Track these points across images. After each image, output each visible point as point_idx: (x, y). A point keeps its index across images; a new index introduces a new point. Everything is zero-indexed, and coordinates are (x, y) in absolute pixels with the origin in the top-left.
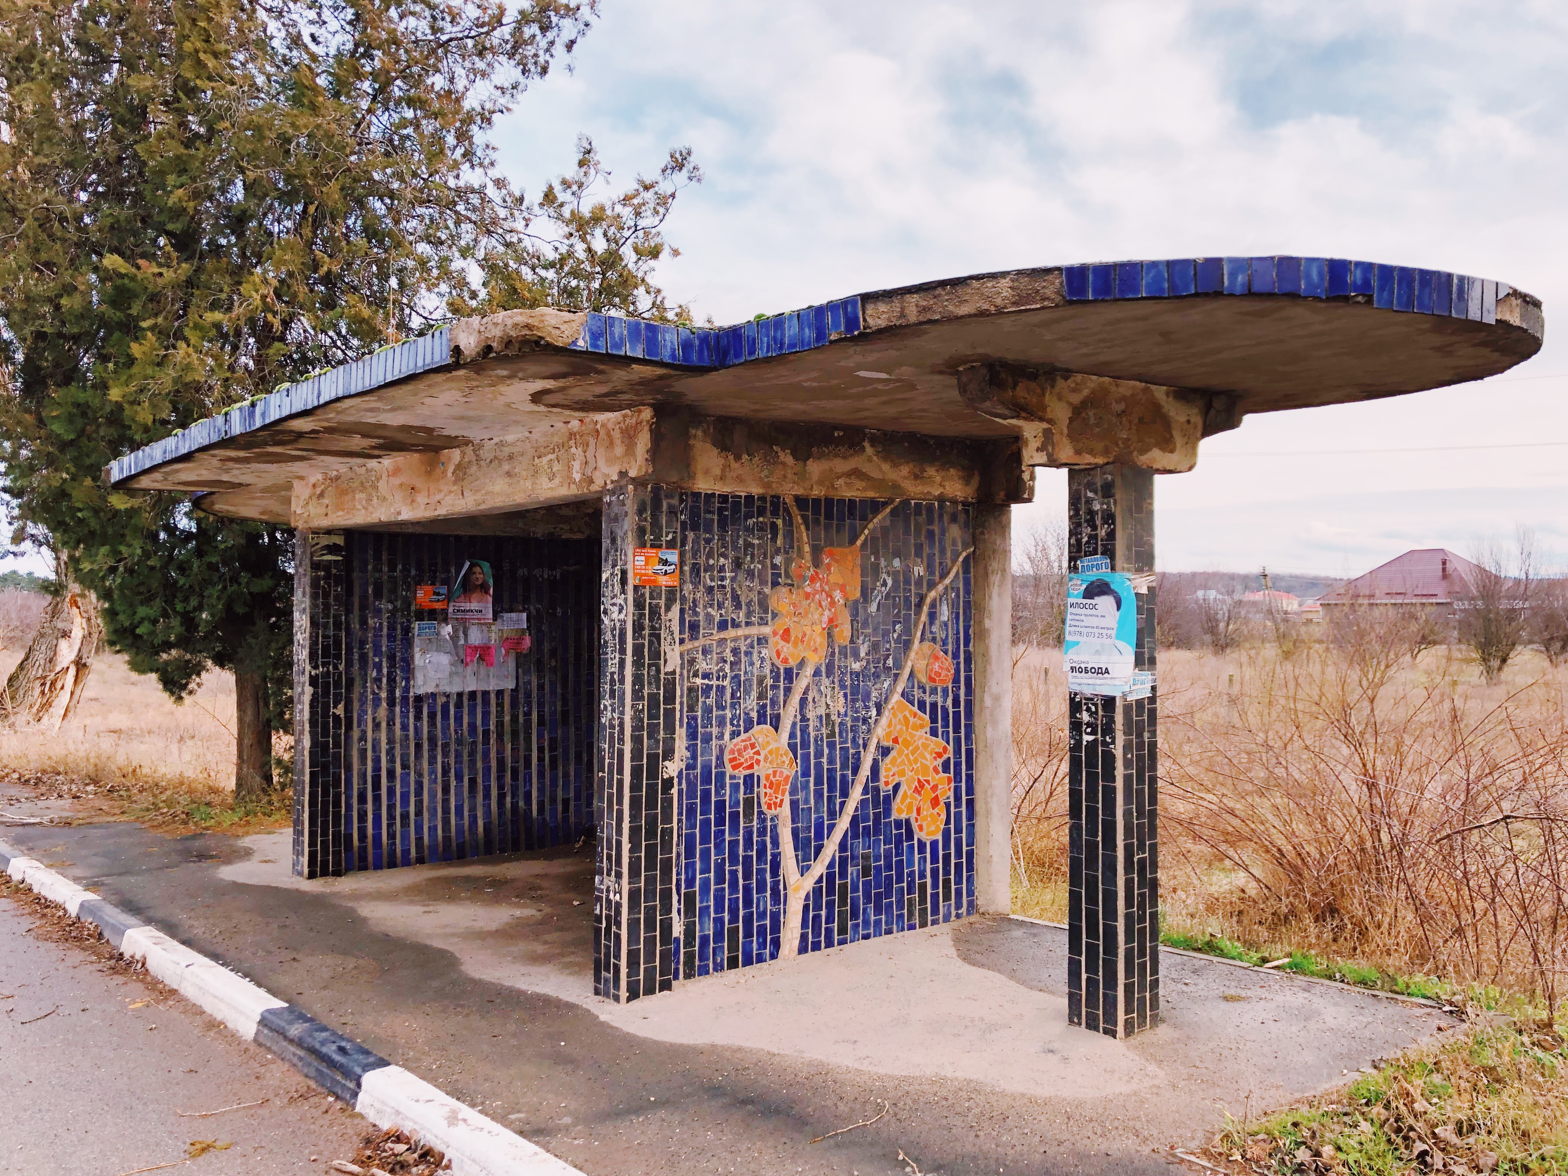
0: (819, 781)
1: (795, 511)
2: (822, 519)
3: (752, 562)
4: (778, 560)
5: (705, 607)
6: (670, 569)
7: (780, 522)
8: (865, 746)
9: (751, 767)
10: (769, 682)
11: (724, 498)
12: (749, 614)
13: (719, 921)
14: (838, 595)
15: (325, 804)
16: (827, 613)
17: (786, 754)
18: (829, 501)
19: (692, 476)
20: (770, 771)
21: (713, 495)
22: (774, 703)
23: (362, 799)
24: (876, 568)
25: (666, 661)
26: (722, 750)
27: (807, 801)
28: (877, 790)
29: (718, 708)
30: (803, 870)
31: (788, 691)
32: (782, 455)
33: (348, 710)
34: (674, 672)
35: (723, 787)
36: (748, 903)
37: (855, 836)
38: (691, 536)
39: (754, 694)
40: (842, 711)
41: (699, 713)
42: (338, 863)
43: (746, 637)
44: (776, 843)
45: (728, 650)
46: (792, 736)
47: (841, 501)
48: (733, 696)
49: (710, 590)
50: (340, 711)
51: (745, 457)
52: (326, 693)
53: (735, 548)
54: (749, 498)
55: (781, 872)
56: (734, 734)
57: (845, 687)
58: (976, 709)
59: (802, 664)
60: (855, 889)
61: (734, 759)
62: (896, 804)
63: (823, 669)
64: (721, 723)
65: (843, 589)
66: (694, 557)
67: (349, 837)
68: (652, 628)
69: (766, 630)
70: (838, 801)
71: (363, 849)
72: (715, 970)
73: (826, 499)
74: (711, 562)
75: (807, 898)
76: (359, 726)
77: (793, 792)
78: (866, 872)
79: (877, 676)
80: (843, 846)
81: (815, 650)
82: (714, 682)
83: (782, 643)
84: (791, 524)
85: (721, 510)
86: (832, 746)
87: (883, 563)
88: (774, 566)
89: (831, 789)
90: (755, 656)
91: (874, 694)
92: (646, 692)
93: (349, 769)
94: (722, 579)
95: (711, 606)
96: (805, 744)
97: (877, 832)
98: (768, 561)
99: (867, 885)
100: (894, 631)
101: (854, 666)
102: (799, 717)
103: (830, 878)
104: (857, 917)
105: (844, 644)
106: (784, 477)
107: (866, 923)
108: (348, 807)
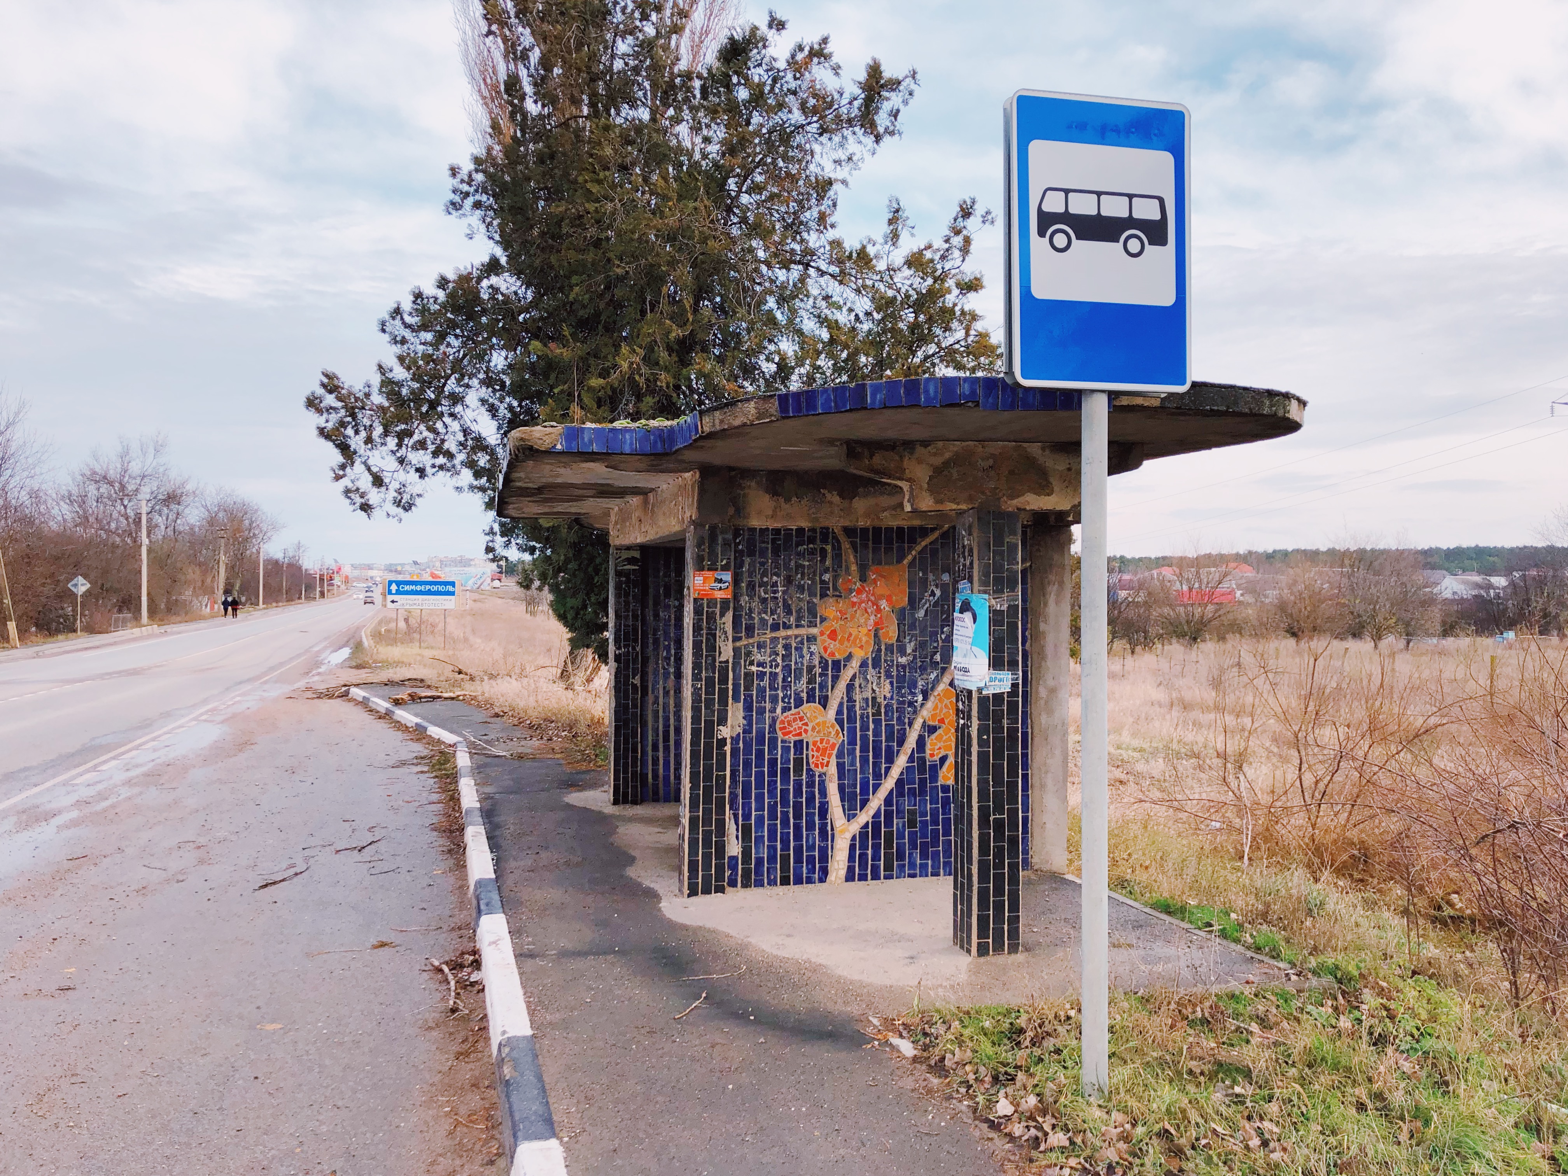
0: (864, 749)
1: (842, 538)
2: (870, 543)
3: (802, 579)
4: (827, 577)
5: (759, 613)
6: (723, 586)
7: (829, 548)
8: (911, 724)
9: (800, 734)
10: (818, 670)
11: (777, 531)
12: (799, 619)
13: (772, 849)
14: (884, 604)
16: (872, 618)
17: (833, 726)
18: (877, 530)
19: (747, 517)
20: (818, 739)
21: (767, 529)
22: (823, 686)
23: (655, 748)
24: (924, 582)
25: (720, 653)
26: (774, 720)
27: (853, 763)
28: (923, 760)
29: (771, 689)
30: (850, 818)
31: (836, 678)
32: (828, 496)
33: (644, 680)
34: (727, 662)
35: (775, 748)
36: (798, 837)
37: (901, 794)
38: (747, 560)
39: (804, 680)
40: (888, 695)
41: (754, 693)
42: (636, 795)
43: (796, 637)
44: (823, 793)
45: (780, 646)
46: (839, 712)
47: (889, 530)
48: (784, 680)
49: (764, 601)
50: (637, 681)
51: (794, 499)
52: (627, 667)
53: (787, 567)
54: (801, 531)
55: (829, 816)
56: (784, 710)
57: (892, 677)
59: (849, 657)
60: (901, 836)
61: (785, 728)
62: (941, 774)
63: (870, 662)
64: (774, 700)
65: (889, 599)
66: (750, 576)
67: (644, 776)
68: (709, 629)
69: (814, 631)
70: (884, 766)
71: (656, 787)
72: (769, 884)
73: (874, 528)
74: (765, 579)
75: (854, 838)
76: (653, 692)
77: (840, 755)
78: (912, 823)
80: (888, 801)
81: (861, 647)
82: (768, 670)
83: (829, 641)
84: (840, 548)
85: (774, 541)
86: (877, 723)
87: (931, 577)
88: (823, 582)
89: (877, 755)
90: (805, 650)
92: (704, 675)
93: (644, 725)
94: (775, 592)
95: (766, 613)
96: (852, 719)
97: (923, 792)
98: (818, 578)
99: (912, 836)
100: (942, 632)
101: (900, 660)
102: (845, 699)
103: (876, 825)
104: (903, 859)
105: (890, 642)
106: (832, 513)
107: (912, 865)
108: (644, 753)
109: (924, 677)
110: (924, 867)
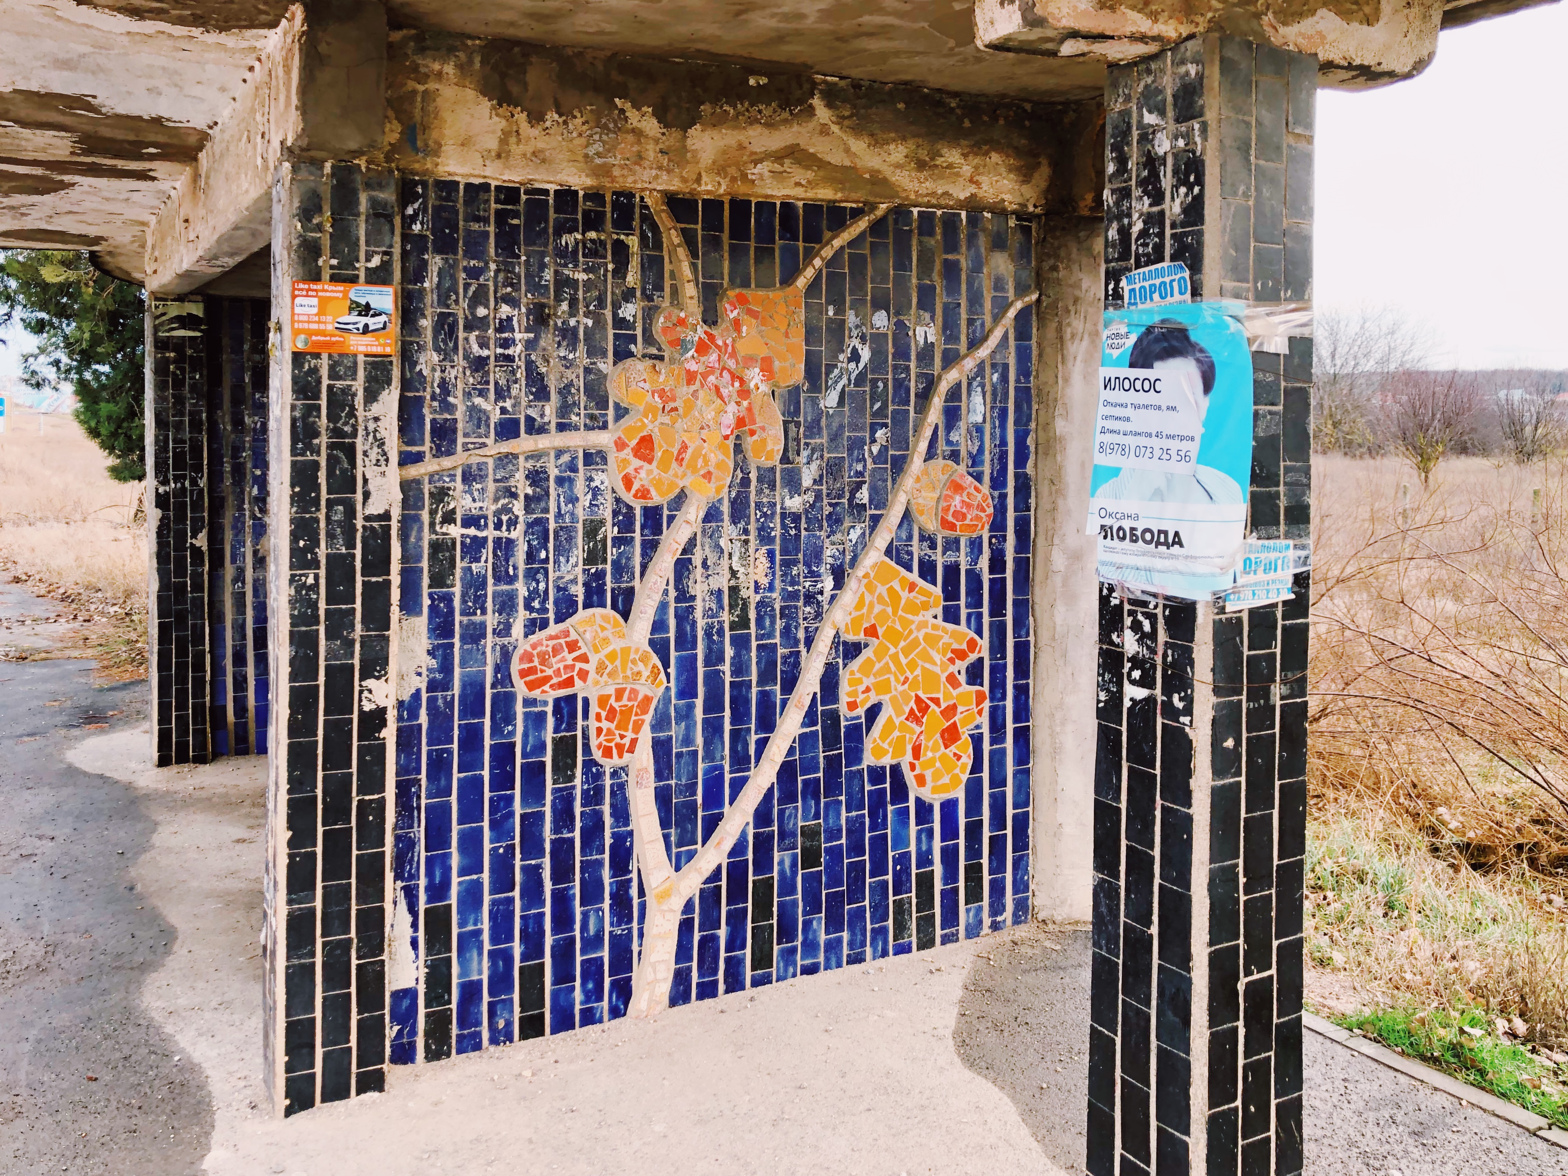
0: (713, 704)
1: (664, 220)
2: (725, 236)
3: (572, 313)
4: (629, 311)
5: (468, 395)
6: (375, 323)
7: (633, 242)
8: (809, 642)
9: (569, 682)
10: (610, 531)
11: (509, 194)
12: (564, 410)
13: (502, 957)
14: (755, 377)
15: (182, 667)
16: (732, 408)
17: (644, 659)
18: (740, 206)
19: (435, 151)
20: (611, 690)
21: (485, 187)
22: (620, 568)
23: (240, 659)
24: (838, 329)
25: (367, 495)
26: (506, 655)
27: (688, 740)
28: (833, 717)
29: (498, 579)
30: (681, 860)
31: (650, 548)
32: (632, 115)
33: (215, 540)
34: (386, 516)
35: (509, 719)
36: (563, 921)
37: (788, 796)
38: (435, 262)
39: (579, 553)
40: (764, 581)
41: (457, 590)
42: (200, 745)
43: (559, 453)
44: (622, 813)
45: (520, 476)
46: (659, 626)
47: (766, 207)
48: (531, 556)
49: (479, 364)
50: (201, 541)
51: (552, 116)
52: (181, 517)
53: (535, 286)
54: (566, 196)
55: (633, 866)
56: (532, 627)
57: (770, 540)
58: (1038, 574)
59: (680, 500)
60: (788, 887)
61: (532, 671)
62: (869, 743)
63: (725, 508)
64: (506, 605)
65: (767, 367)
66: (443, 300)
67: (219, 711)
68: (336, 432)
69: (601, 439)
70: (753, 738)
71: (241, 728)
72: (494, 1042)
73: (733, 202)
74: (481, 312)
75: (688, 907)
76: (233, 561)
77: (661, 722)
78: (810, 857)
79: (835, 520)
80: (762, 816)
81: (708, 476)
82: (490, 533)
83: (637, 463)
84: (658, 245)
85: (501, 217)
86: (741, 643)
87: (851, 318)
88: (620, 323)
89: (739, 715)
90: (580, 486)
91: (829, 552)
92: (322, 552)
93: (217, 618)
94: (506, 344)
95: (482, 393)
96: (685, 640)
97: (832, 788)
98: (608, 313)
99: (812, 881)
100: (873, 441)
101: (788, 503)
102: (673, 594)
103: (737, 871)
104: (792, 937)
105: (769, 464)
106: (640, 158)
107: (810, 947)
108: (218, 669)
109: (838, 537)
110: (833, 947)
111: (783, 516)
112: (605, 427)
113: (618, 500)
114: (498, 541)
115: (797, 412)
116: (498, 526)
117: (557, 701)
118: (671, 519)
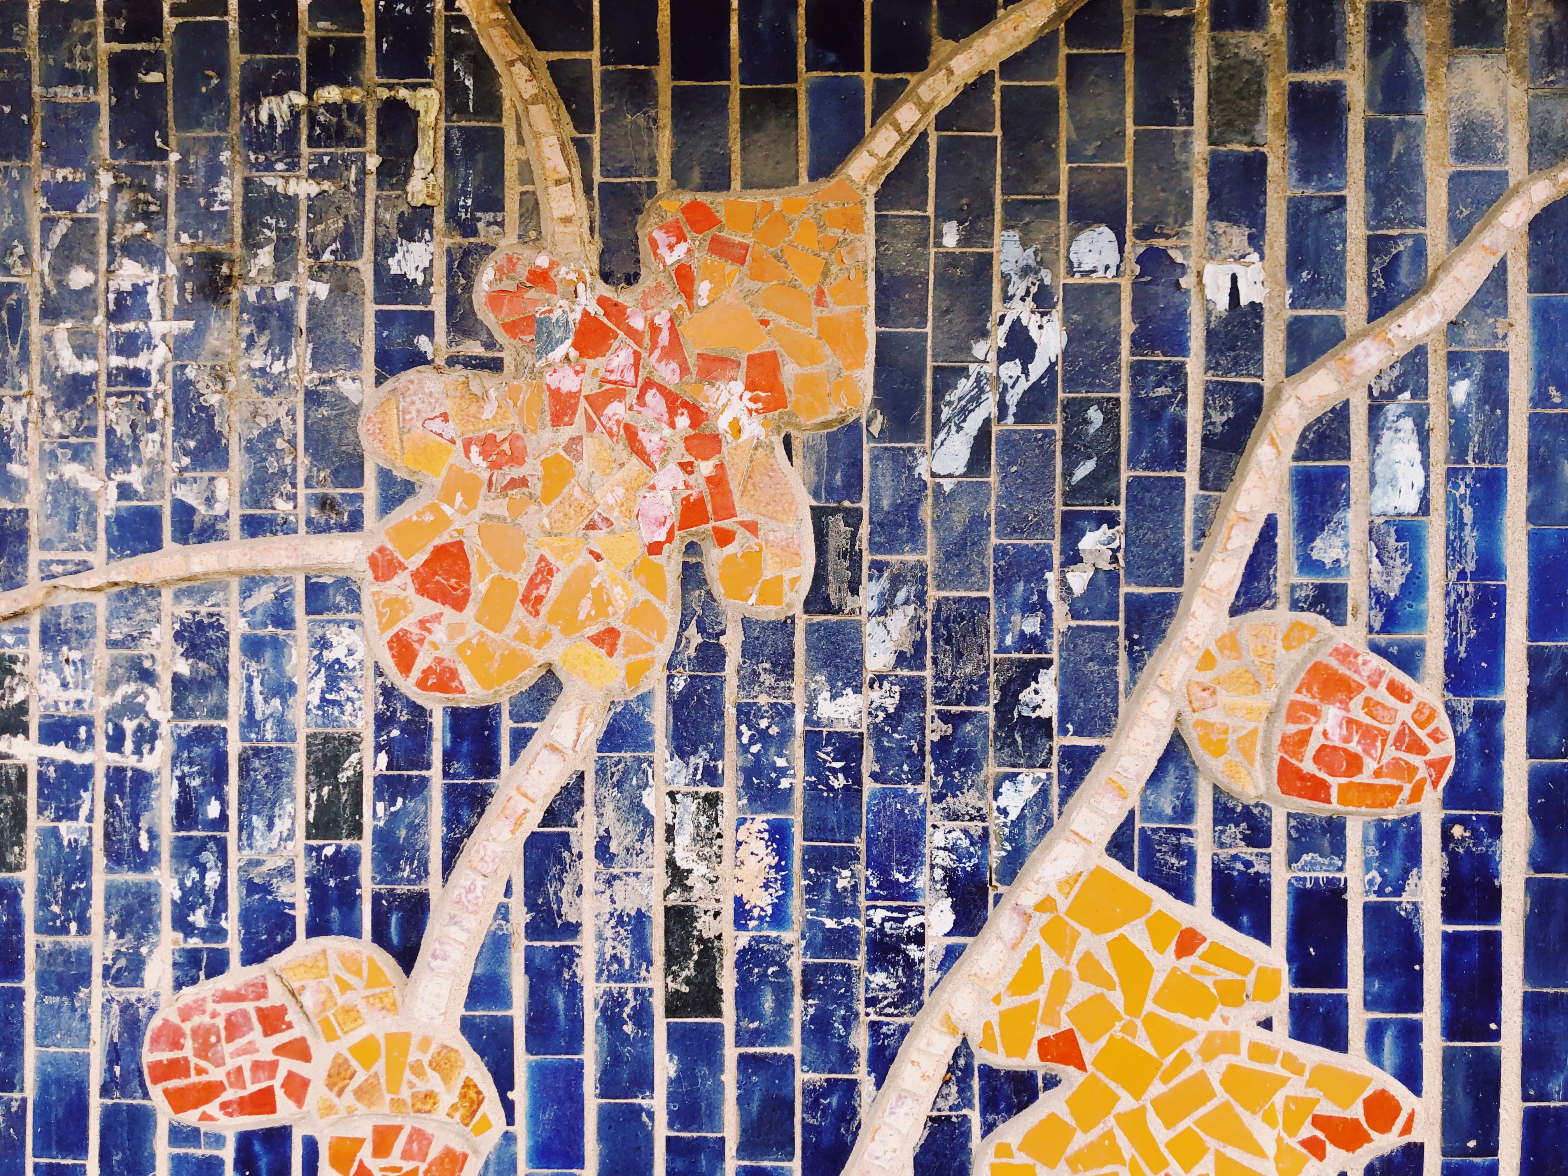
1: (504, 45)
2: (662, 71)
4: (414, 259)
5: (51, 459)
7: (428, 102)
8: (883, 1061)
9: (267, 1102)
10: (370, 763)
12: (260, 487)
14: (730, 403)
16: (670, 478)
17: (448, 1064)
22: (393, 850)
24: (970, 280)
26: (132, 1025)
29: (115, 859)
31: (467, 805)
39: (296, 809)
40: (761, 900)
41: (29, 877)
43: (250, 584)
45: (163, 633)
46: (485, 989)
48: (186, 812)
49: (73, 392)
53: (199, 217)
54: (267, 12)
56: (190, 968)
57: (781, 799)
59: (542, 693)
61: (177, 1068)
63: (659, 717)
64: (134, 916)
65: (764, 378)
69: (338, 553)
74: (79, 278)
79: (958, 758)
81: (607, 639)
82: (98, 757)
83: (426, 607)
84: (489, 105)
85: (122, 70)
86: (695, 1048)
87: (1009, 251)
88: (392, 287)
90: (298, 660)
91: (940, 838)
94: (132, 345)
95: (78, 454)
96: (552, 1028)
100: (1073, 558)
101: (826, 709)
102: (520, 916)
105: (771, 613)
109: (968, 800)
111: (813, 740)
112: (355, 524)
113: (388, 693)
114: (116, 775)
115: (853, 486)
116: (116, 742)
117: (245, 1140)
118: (521, 739)
